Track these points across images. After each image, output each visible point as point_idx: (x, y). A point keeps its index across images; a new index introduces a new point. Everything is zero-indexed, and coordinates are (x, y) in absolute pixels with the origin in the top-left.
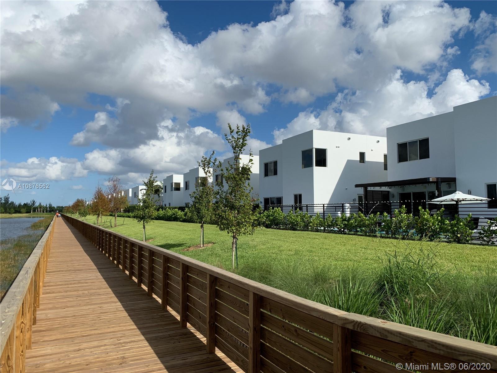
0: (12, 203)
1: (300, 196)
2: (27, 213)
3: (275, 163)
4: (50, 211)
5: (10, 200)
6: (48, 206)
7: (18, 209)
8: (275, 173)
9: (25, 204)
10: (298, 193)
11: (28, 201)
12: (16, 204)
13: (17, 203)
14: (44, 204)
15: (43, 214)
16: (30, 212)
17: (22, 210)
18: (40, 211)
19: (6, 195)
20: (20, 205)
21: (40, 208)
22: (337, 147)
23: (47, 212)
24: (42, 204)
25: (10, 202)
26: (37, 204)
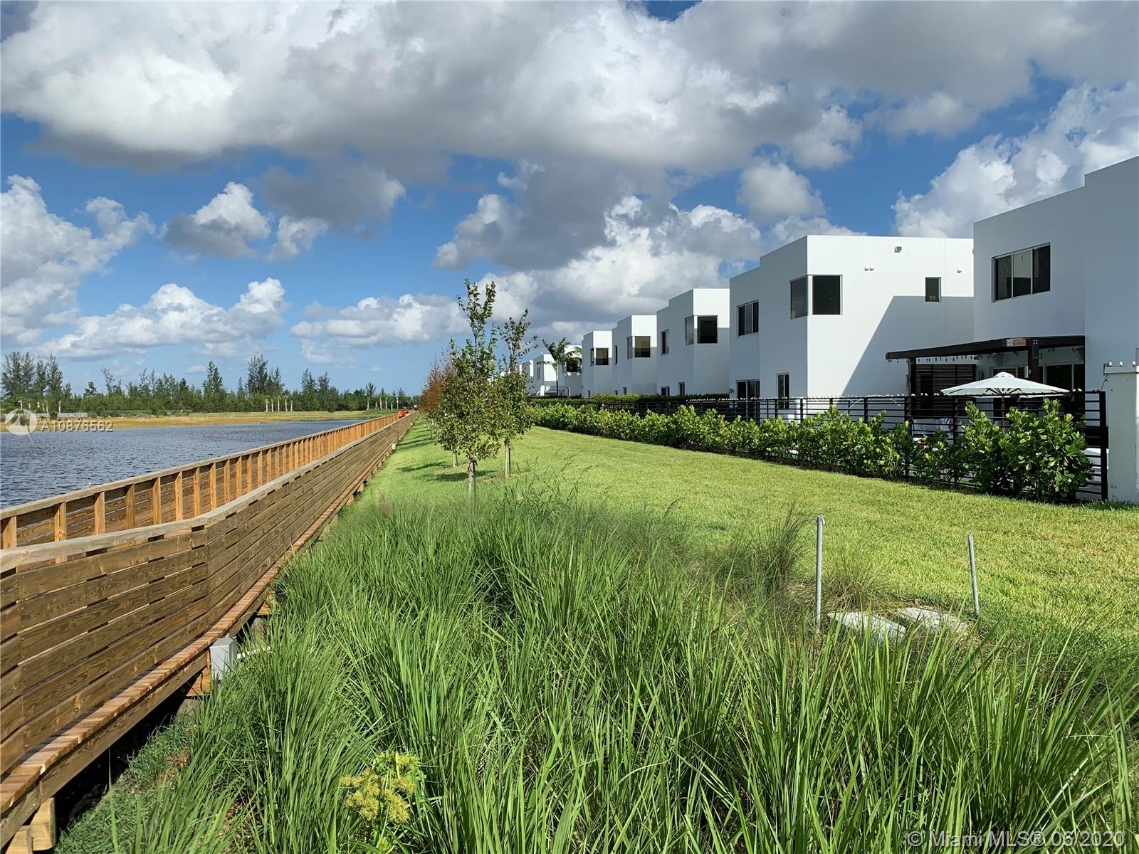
0: (334, 390)
1: (787, 376)
2: (360, 409)
3: (756, 305)
4: (401, 406)
5: (331, 385)
6: (397, 395)
7: (342, 404)
8: (756, 330)
9: (357, 392)
10: (783, 372)
11: (362, 386)
12: (340, 394)
13: (341, 391)
14: (389, 392)
15: (389, 411)
16: (365, 408)
17: (350, 405)
18: (383, 407)
19: (323, 374)
20: (347, 395)
21: (383, 399)
22: (866, 270)
23: (395, 407)
24: (386, 392)
25: (329, 388)
26: (377, 392)
